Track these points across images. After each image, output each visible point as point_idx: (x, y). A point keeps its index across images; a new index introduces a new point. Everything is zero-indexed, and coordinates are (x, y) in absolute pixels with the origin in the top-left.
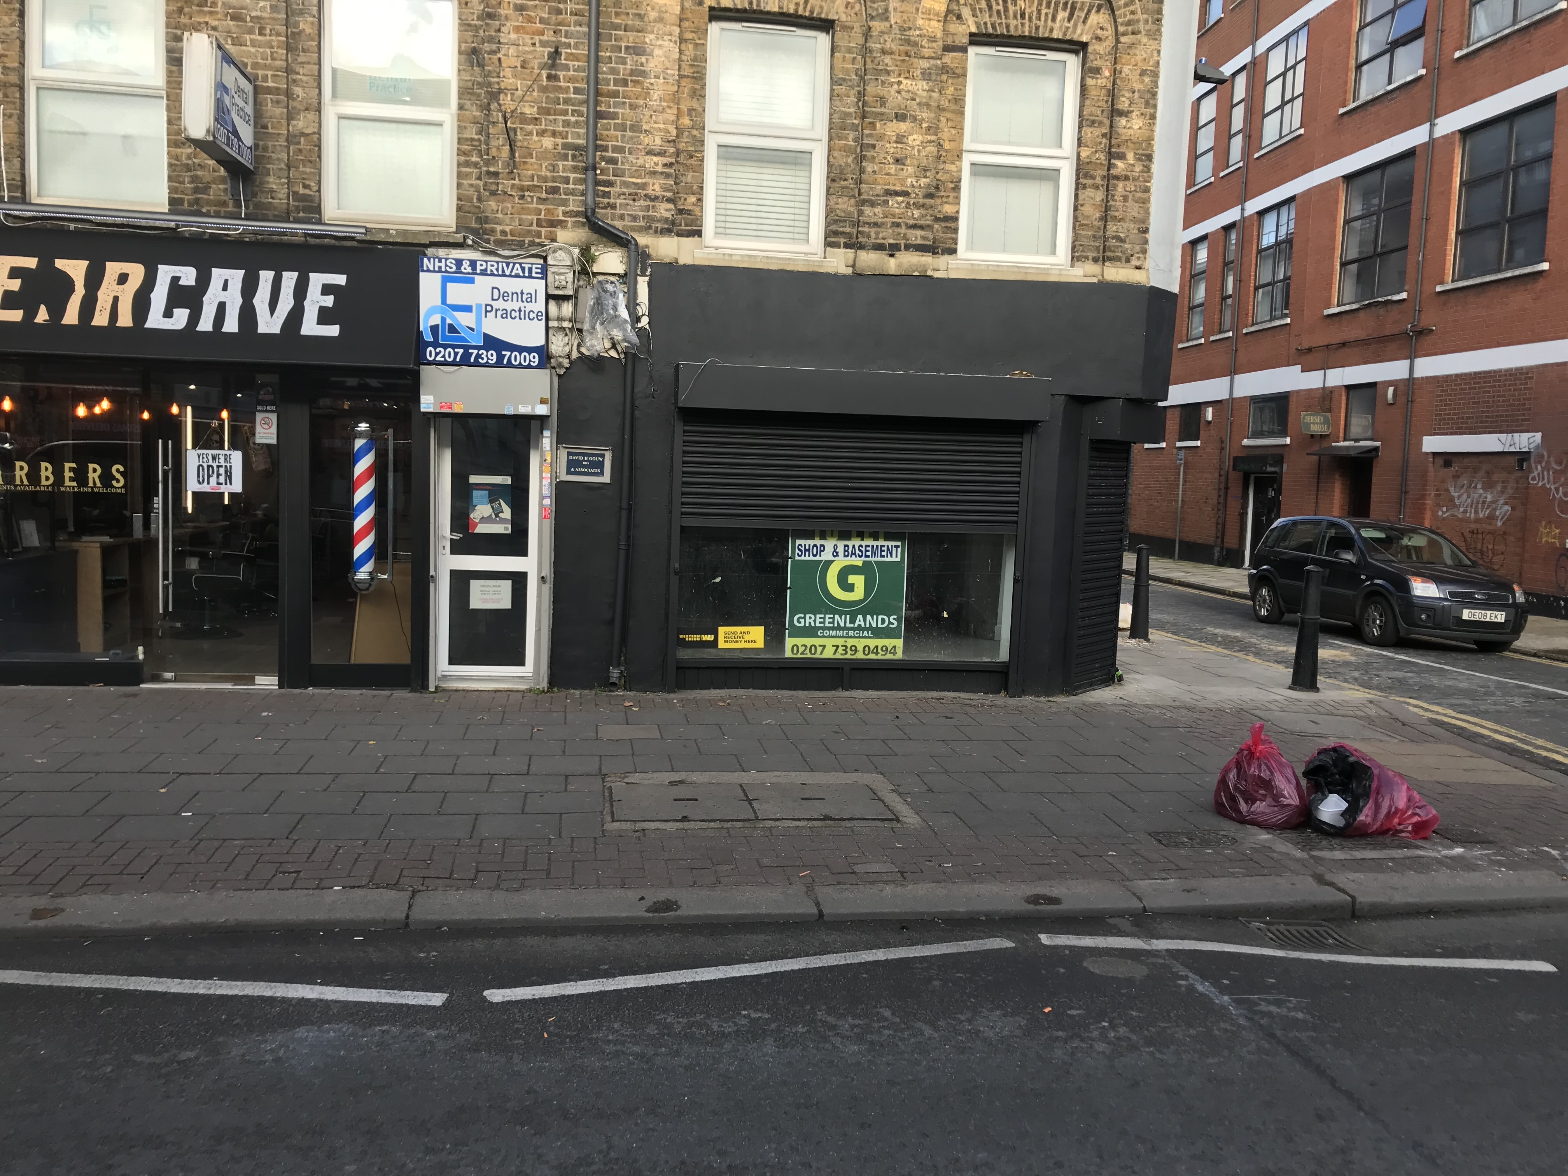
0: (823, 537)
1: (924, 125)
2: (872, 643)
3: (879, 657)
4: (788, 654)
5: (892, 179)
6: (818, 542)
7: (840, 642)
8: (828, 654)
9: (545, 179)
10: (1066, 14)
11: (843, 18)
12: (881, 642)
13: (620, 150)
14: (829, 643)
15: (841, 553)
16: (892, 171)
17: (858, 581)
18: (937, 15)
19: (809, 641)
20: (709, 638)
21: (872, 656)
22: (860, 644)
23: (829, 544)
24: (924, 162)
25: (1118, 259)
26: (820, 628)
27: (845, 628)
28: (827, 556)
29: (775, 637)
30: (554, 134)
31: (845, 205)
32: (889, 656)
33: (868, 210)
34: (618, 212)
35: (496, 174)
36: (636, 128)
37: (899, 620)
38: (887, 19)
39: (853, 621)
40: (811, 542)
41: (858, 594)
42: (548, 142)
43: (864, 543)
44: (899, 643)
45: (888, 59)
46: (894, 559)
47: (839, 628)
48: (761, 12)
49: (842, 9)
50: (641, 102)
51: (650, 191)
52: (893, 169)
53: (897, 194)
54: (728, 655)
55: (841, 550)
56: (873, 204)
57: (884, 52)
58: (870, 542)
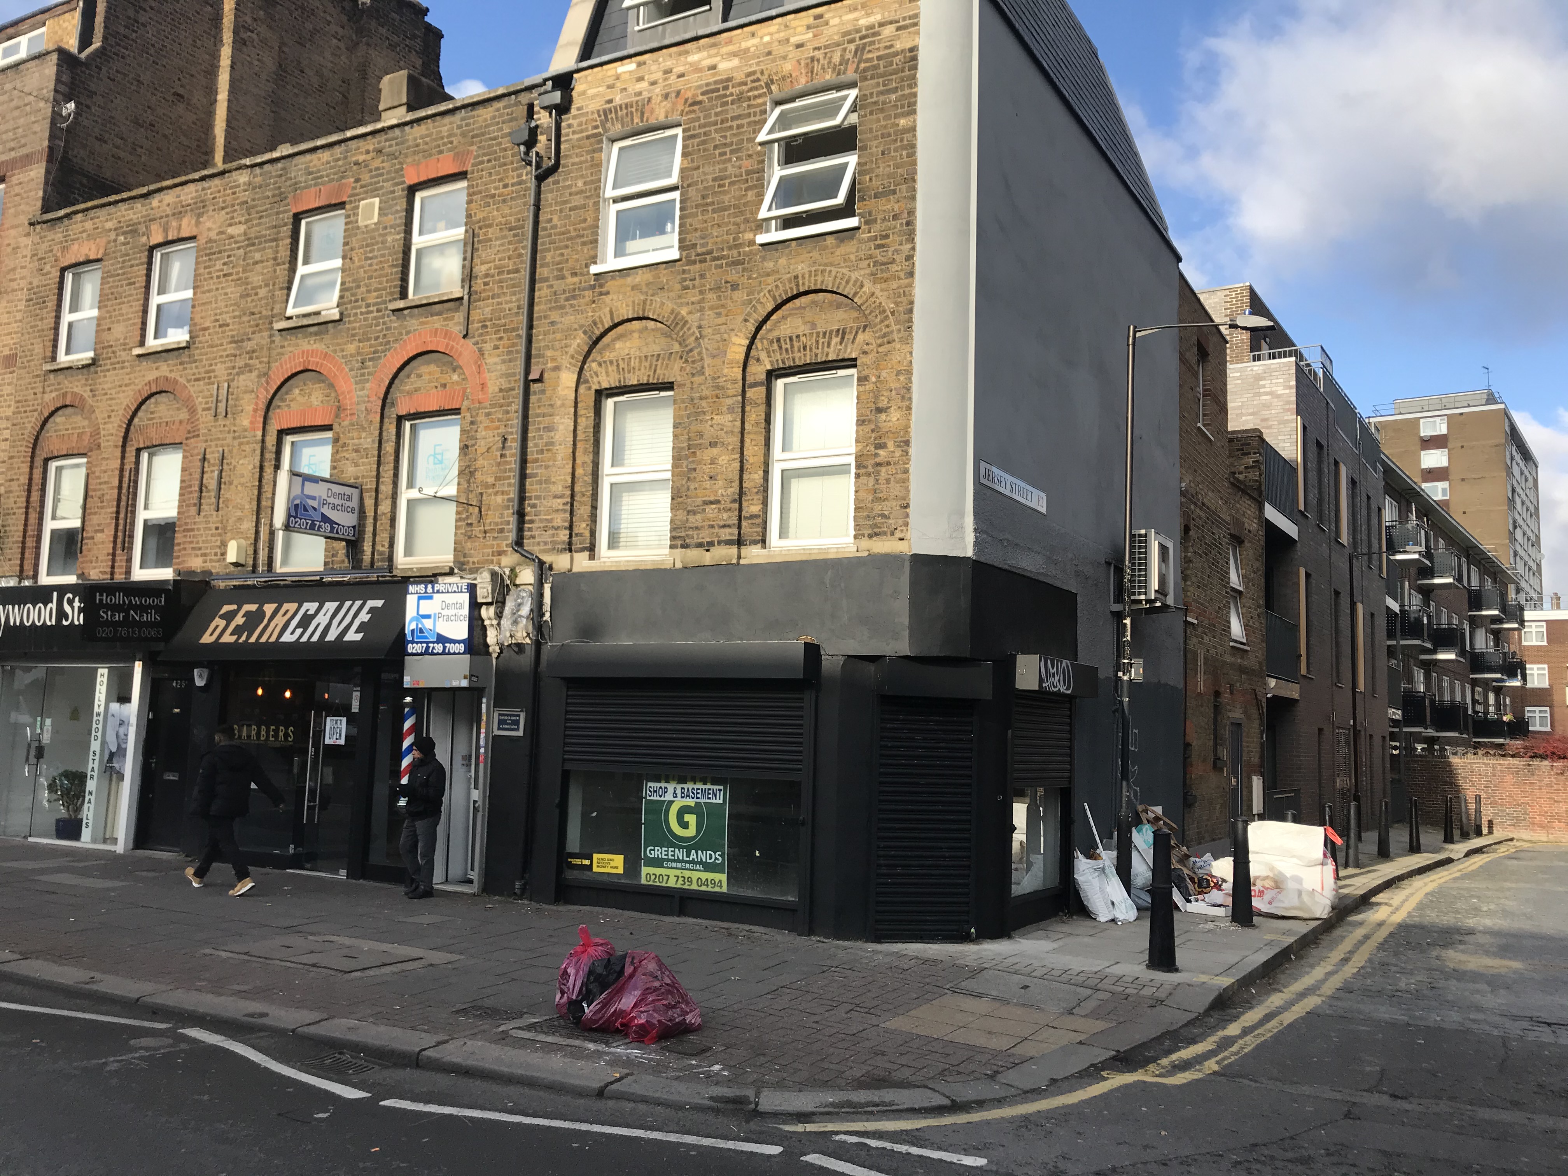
0: (667, 782)
1: (730, 448)
2: (704, 876)
3: (709, 889)
4: (643, 881)
5: (707, 492)
6: (663, 785)
7: (678, 872)
8: (672, 883)
9: (497, 524)
10: (838, 339)
11: (679, 379)
12: (710, 876)
13: (538, 498)
14: (672, 873)
15: (679, 795)
16: (708, 486)
17: (691, 819)
18: (738, 363)
19: (658, 871)
20: (586, 862)
21: (704, 888)
22: (695, 875)
23: (671, 787)
24: (730, 476)
25: (885, 533)
26: (665, 860)
27: (683, 861)
28: (669, 797)
29: (633, 866)
30: (503, 493)
31: (681, 515)
32: (717, 889)
33: (691, 518)
34: (537, 540)
35: (471, 524)
36: (548, 481)
37: (722, 856)
38: (703, 374)
39: (688, 856)
40: (658, 785)
41: (691, 832)
42: (499, 499)
43: (696, 787)
44: (723, 877)
45: (704, 403)
46: (717, 801)
47: (678, 861)
48: (625, 386)
49: (678, 372)
50: (551, 463)
51: (555, 524)
52: (708, 484)
53: (712, 503)
54: (601, 879)
55: (679, 792)
56: (695, 513)
57: (701, 398)
58: (700, 786)
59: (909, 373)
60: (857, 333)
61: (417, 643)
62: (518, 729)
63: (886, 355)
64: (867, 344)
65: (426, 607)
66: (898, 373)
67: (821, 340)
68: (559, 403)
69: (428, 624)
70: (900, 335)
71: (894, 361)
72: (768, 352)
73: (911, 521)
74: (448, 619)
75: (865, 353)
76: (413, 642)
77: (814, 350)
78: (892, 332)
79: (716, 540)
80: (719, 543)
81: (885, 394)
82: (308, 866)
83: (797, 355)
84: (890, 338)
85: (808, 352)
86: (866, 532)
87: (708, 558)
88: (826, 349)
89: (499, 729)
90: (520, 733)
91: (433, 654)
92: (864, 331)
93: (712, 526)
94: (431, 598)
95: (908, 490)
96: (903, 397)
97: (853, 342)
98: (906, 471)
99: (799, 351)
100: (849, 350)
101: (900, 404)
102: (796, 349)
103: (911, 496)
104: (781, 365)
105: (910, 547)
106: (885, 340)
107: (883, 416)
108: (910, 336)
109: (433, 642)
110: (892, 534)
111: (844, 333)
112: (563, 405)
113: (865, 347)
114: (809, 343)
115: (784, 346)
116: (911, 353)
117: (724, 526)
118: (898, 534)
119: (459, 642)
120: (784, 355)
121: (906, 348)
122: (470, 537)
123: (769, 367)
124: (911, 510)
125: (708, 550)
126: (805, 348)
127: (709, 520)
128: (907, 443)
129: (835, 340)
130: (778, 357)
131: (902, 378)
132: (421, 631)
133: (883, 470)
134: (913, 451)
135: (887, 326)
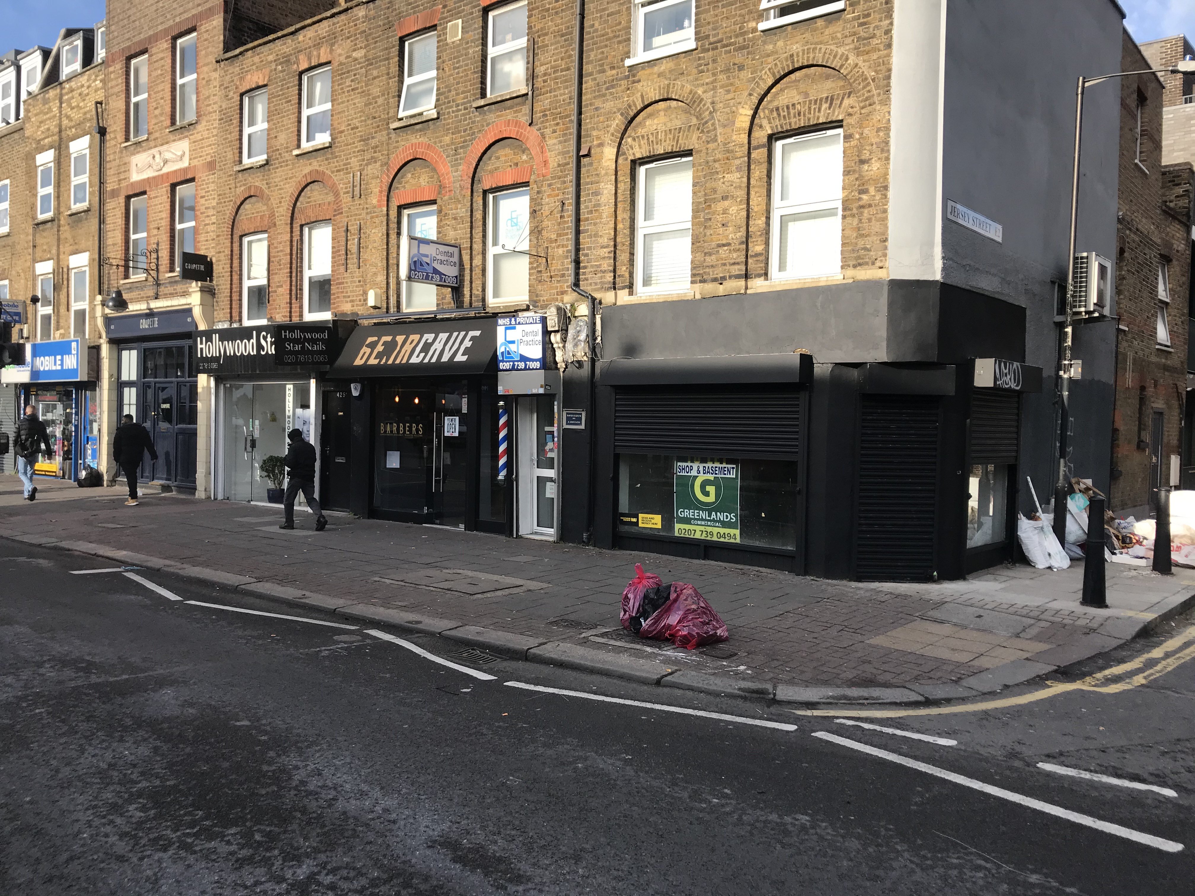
0: (692, 462)
1: (739, 200)
2: (722, 531)
3: (726, 540)
4: (676, 534)
5: (720, 237)
6: (689, 464)
7: (702, 528)
8: (698, 536)
9: (559, 270)
11: (697, 146)
12: (727, 531)
13: (589, 248)
14: (698, 528)
15: (702, 472)
16: (721, 232)
17: (711, 489)
18: (745, 129)
19: (687, 527)
20: (634, 520)
21: (722, 540)
22: (715, 530)
23: (695, 465)
24: (739, 222)
25: (867, 263)
26: (692, 519)
27: (706, 520)
28: (694, 473)
29: (668, 522)
30: (563, 246)
31: (700, 257)
32: (732, 541)
33: (708, 259)
34: (590, 281)
35: (540, 272)
36: (596, 235)
37: (736, 516)
38: (716, 141)
39: (710, 516)
40: (685, 464)
41: (712, 498)
42: (560, 251)
43: (714, 465)
44: (737, 532)
45: (717, 165)
46: (731, 476)
47: (702, 520)
48: (654, 155)
49: (696, 141)
50: (598, 221)
51: (603, 269)
52: (721, 230)
53: (724, 245)
54: (644, 531)
55: (701, 469)
56: (710, 254)
57: (715, 161)
58: (718, 465)
59: (888, 129)
60: (843, 98)
61: (506, 362)
62: (581, 424)
63: (868, 115)
64: (852, 107)
65: (512, 335)
66: (878, 130)
67: (813, 107)
68: (603, 172)
69: (513, 348)
70: (880, 98)
71: (875, 120)
72: (769, 120)
73: (889, 252)
74: (528, 343)
75: (850, 115)
76: (503, 361)
77: (807, 115)
78: (873, 95)
79: (727, 275)
80: (730, 277)
81: (867, 148)
82: (438, 521)
83: (793, 120)
84: (871, 101)
85: (802, 117)
86: (851, 263)
87: (721, 290)
88: (817, 114)
89: (567, 424)
90: (583, 427)
91: (518, 370)
92: (849, 97)
93: (725, 264)
94: (514, 328)
95: (886, 227)
96: (882, 151)
97: (840, 107)
98: (885, 211)
99: (795, 117)
100: (836, 113)
101: (880, 156)
102: (792, 115)
103: (889, 232)
104: (780, 130)
105: (888, 274)
106: (867, 103)
107: (866, 167)
108: (889, 98)
109: (517, 361)
110: (873, 264)
111: (832, 99)
112: (606, 174)
113: (850, 110)
114: (803, 110)
115: (782, 114)
116: (889, 113)
117: (734, 264)
118: (878, 264)
119: (536, 360)
120: (783, 121)
121: (885, 109)
122: (540, 282)
123: (770, 132)
124: (890, 244)
125: (721, 284)
126: (799, 114)
127: (722, 259)
128: (886, 188)
129: (825, 106)
130: (777, 122)
131: (881, 134)
132: (509, 353)
133: (866, 211)
134: (891, 194)
135: (869, 91)
